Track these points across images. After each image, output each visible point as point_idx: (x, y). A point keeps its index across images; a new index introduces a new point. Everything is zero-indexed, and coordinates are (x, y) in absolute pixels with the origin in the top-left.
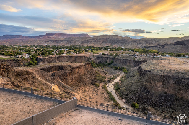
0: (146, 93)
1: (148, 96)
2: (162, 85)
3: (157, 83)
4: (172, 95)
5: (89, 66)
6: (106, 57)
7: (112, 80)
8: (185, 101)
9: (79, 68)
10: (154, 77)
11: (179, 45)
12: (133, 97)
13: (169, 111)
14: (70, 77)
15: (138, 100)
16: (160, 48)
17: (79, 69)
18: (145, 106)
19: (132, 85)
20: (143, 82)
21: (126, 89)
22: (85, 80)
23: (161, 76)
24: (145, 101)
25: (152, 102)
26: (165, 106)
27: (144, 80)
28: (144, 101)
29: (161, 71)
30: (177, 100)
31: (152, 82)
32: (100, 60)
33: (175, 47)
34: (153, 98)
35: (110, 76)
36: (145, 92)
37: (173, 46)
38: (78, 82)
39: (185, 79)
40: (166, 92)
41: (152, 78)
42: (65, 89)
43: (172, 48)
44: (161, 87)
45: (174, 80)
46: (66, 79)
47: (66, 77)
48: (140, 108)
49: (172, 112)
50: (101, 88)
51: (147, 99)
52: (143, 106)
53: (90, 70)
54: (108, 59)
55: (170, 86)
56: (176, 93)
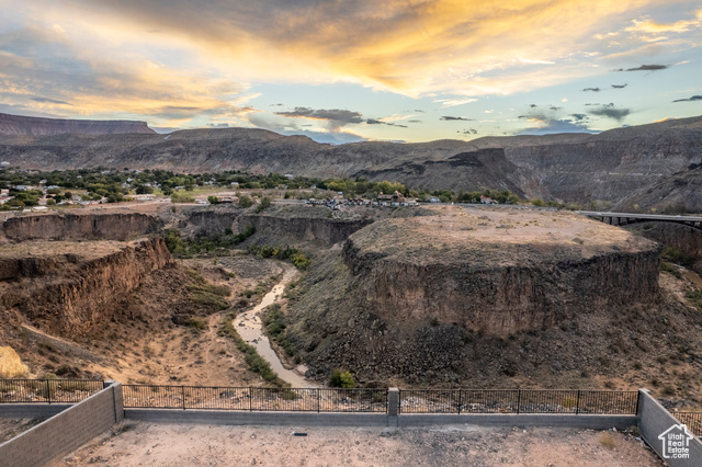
0: (375, 333)
1: (382, 341)
2: (425, 297)
3: (407, 293)
4: (452, 328)
5: (160, 251)
6: (225, 214)
7: (253, 297)
8: (488, 342)
9: (117, 262)
10: (397, 274)
11: (464, 164)
12: (333, 353)
13: (447, 379)
14: (73, 305)
15: (352, 359)
16: (410, 176)
17: (116, 268)
18: (376, 375)
19: (328, 310)
20: (365, 293)
21: (307, 327)
22: (144, 311)
23: (419, 269)
24: (375, 361)
25: (396, 361)
26: (436, 367)
27: (365, 288)
28: (372, 360)
29: (419, 252)
30: (467, 341)
31: (392, 292)
32: (203, 224)
33: (454, 171)
34: (399, 346)
35: (246, 284)
36: (372, 327)
37: (449, 169)
38: (113, 321)
39: (484, 272)
40: (436, 319)
41: (391, 277)
42: (53, 359)
43: (445, 175)
44: (421, 304)
45: (456, 279)
46: (59, 315)
47: (58, 306)
48: (361, 385)
49: (456, 381)
50: (211, 333)
51: (382, 352)
52: (370, 379)
53: (164, 268)
54: (234, 219)
55: (446, 298)
56: (464, 321)
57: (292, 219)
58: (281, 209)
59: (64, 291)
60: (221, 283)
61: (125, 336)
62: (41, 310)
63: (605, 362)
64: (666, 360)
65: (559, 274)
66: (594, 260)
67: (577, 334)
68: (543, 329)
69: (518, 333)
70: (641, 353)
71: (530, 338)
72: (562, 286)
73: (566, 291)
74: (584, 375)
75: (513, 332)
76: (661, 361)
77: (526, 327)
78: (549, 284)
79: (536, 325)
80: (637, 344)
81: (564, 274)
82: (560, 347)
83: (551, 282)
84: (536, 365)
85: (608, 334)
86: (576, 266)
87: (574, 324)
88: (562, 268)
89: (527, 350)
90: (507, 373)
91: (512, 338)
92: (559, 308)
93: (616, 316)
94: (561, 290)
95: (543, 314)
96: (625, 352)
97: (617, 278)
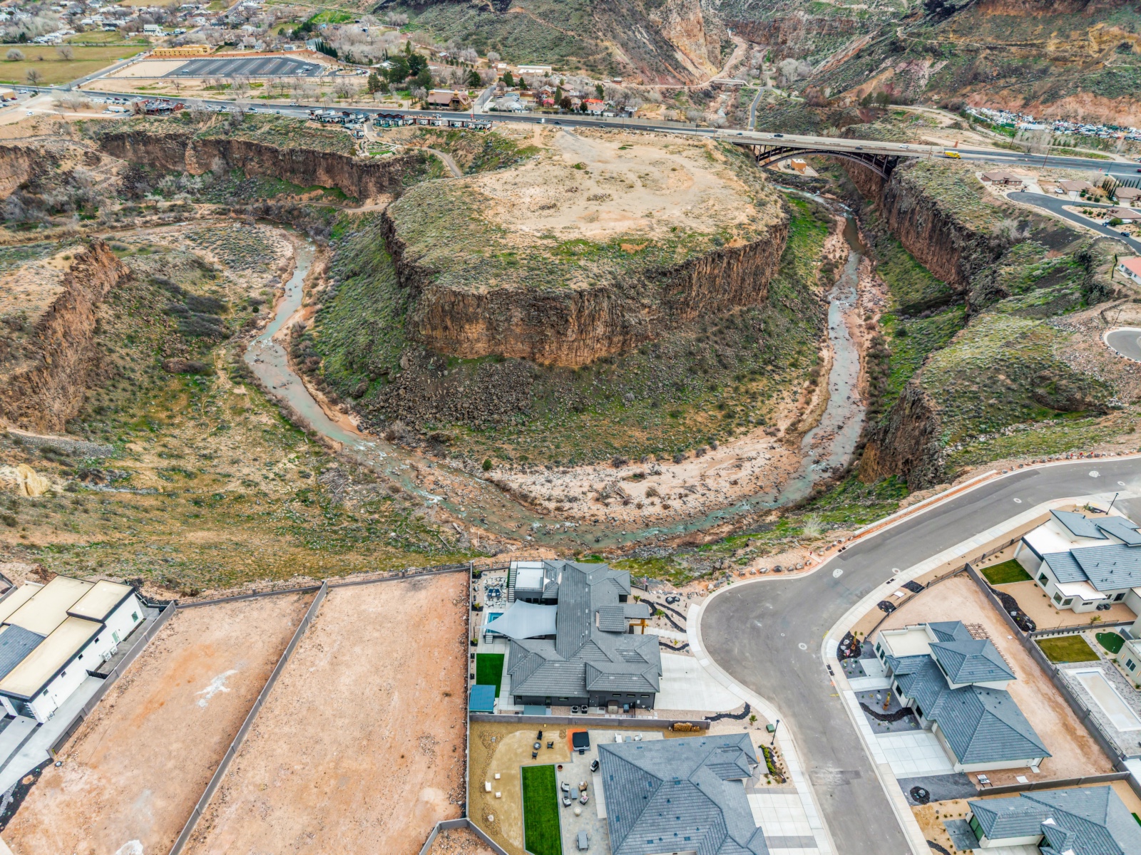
0: (433, 375)
1: (442, 384)
2: (488, 330)
3: (467, 327)
4: (520, 364)
5: (106, 261)
6: (169, 136)
8: (559, 375)
9: (66, 308)
10: (453, 304)
12: (386, 401)
13: (513, 423)
15: (409, 408)
17: (67, 316)
18: (438, 425)
19: (372, 341)
20: (416, 325)
22: (120, 363)
23: (479, 298)
24: (436, 407)
25: (459, 406)
26: (503, 410)
27: (416, 319)
28: (432, 407)
29: (477, 271)
30: (536, 377)
31: (449, 323)
34: (461, 389)
35: (242, 283)
36: (430, 367)
39: (554, 299)
40: (502, 354)
41: (447, 308)
42: (62, 463)
44: (485, 338)
45: (523, 306)
46: (40, 407)
47: (36, 398)
48: (422, 437)
49: (523, 424)
50: (223, 380)
51: (442, 397)
52: (431, 429)
53: (119, 285)
54: (184, 145)
55: (512, 330)
56: (534, 354)
57: (292, 151)
58: (266, 128)
59: (35, 378)
60: (206, 288)
61: (112, 406)
62: (20, 408)
63: (680, 388)
64: (744, 376)
65: (644, 286)
66: (688, 265)
67: (658, 357)
68: (620, 355)
69: (593, 361)
70: (722, 371)
71: (606, 367)
72: (646, 301)
73: (649, 307)
74: (654, 405)
75: (588, 362)
76: (739, 378)
77: (603, 354)
78: (630, 301)
79: (613, 350)
80: (720, 361)
81: (650, 286)
82: (637, 374)
83: (633, 299)
84: (607, 398)
85: (691, 353)
86: (664, 274)
87: (655, 346)
88: (649, 278)
89: (600, 381)
90: (576, 409)
91: (585, 368)
92: (640, 329)
93: (705, 330)
94: (644, 306)
95: (621, 338)
96: (705, 372)
97: (714, 281)
